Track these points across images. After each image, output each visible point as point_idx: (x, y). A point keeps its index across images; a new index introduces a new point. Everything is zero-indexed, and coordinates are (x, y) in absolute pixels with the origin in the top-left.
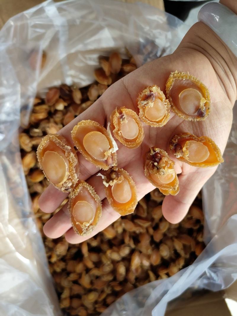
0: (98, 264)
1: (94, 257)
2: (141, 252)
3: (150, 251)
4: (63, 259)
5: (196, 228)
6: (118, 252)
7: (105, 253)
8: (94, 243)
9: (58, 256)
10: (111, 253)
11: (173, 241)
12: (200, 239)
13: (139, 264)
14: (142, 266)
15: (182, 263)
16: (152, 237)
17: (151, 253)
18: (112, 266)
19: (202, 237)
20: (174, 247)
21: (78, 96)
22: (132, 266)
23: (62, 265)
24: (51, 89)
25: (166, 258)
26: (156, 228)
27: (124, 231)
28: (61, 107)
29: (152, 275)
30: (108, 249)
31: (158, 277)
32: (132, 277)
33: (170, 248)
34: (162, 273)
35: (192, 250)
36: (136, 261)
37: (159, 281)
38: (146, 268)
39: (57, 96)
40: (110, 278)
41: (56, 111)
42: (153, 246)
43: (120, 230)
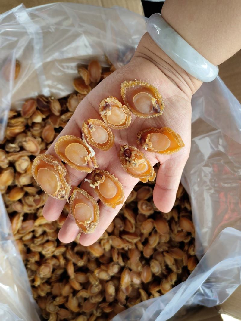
0: (86, 285)
1: (82, 278)
2: (130, 270)
3: (140, 269)
4: (48, 282)
5: (187, 241)
6: (106, 271)
7: (92, 272)
8: (81, 263)
9: (42, 279)
10: (99, 273)
11: (164, 256)
12: (192, 253)
13: (130, 283)
14: (132, 285)
15: (174, 279)
16: (142, 253)
17: (141, 270)
18: (100, 286)
19: (194, 250)
20: (165, 262)
21: (56, 108)
22: (122, 285)
23: (47, 288)
24: (27, 100)
25: (157, 274)
26: (146, 243)
27: (112, 248)
28: (38, 119)
29: (143, 293)
30: (96, 269)
31: (149, 295)
32: (122, 297)
33: (161, 264)
34: (154, 291)
35: (185, 264)
36: (126, 279)
37: (151, 300)
38: (137, 286)
39: (34, 108)
40: (99, 299)
41: (34, 124)
42: (143, 262)
43: (107, 247)
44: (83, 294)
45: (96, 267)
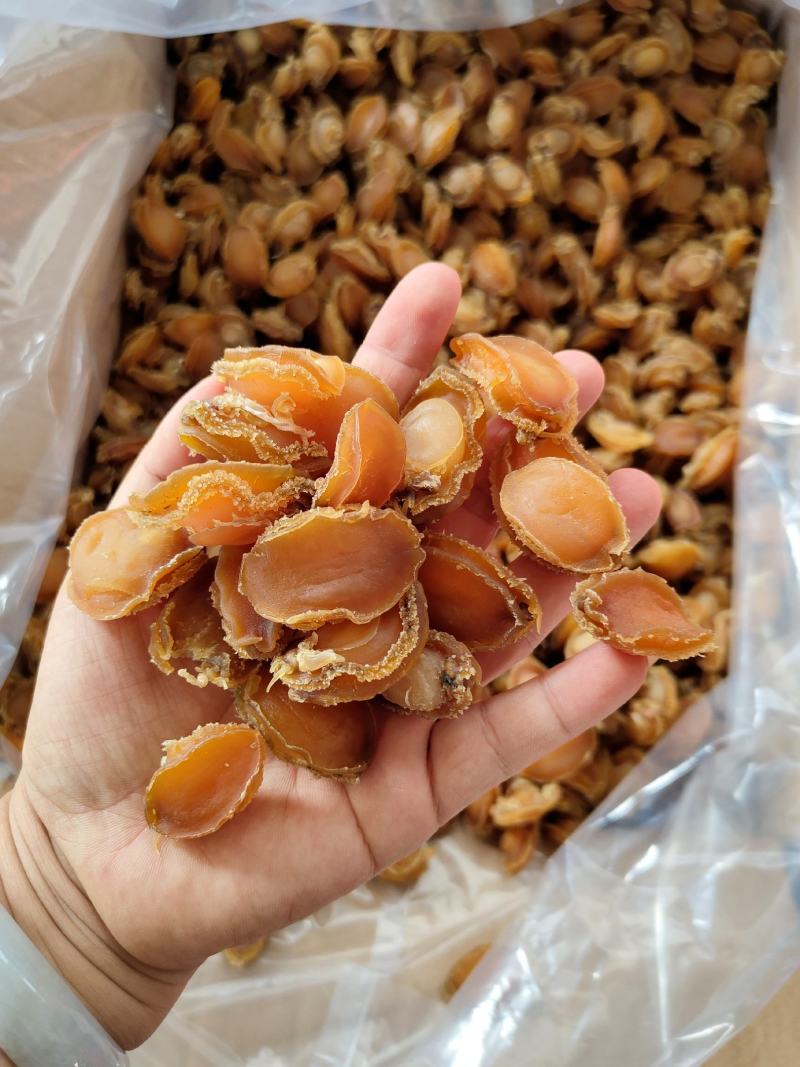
0: (579, 165)
1: (585, 196)
2: (412, 159)
3: (376, 149)
4: (705, 228)
5: (191, 178)
6: (488, 182)
7: (538, 199)
8: (565, 244)
9: (718, 246)
10: (518, 188)
11: (283, 160)
12: (187, 133)
13: (432, 117)
14: (428, 108)
16: (351, 197)
17: (375, 142)
18: (532, 144)
20: (289, 139)
22: (460, 118)
23: (715, 209)
25: (330, 108)
26: (324, 225)
29: (403, 67)
30: (524, 207)
31: (385, 53)
32: (474, 82)
33: (305, 139)
34: (364, 60)
35: (229, 106)
36: (437, 133)
38: (417, 98)
40: (555, 104)
42: (358, 166)
44: (599, 141)
45: (521, 214)
